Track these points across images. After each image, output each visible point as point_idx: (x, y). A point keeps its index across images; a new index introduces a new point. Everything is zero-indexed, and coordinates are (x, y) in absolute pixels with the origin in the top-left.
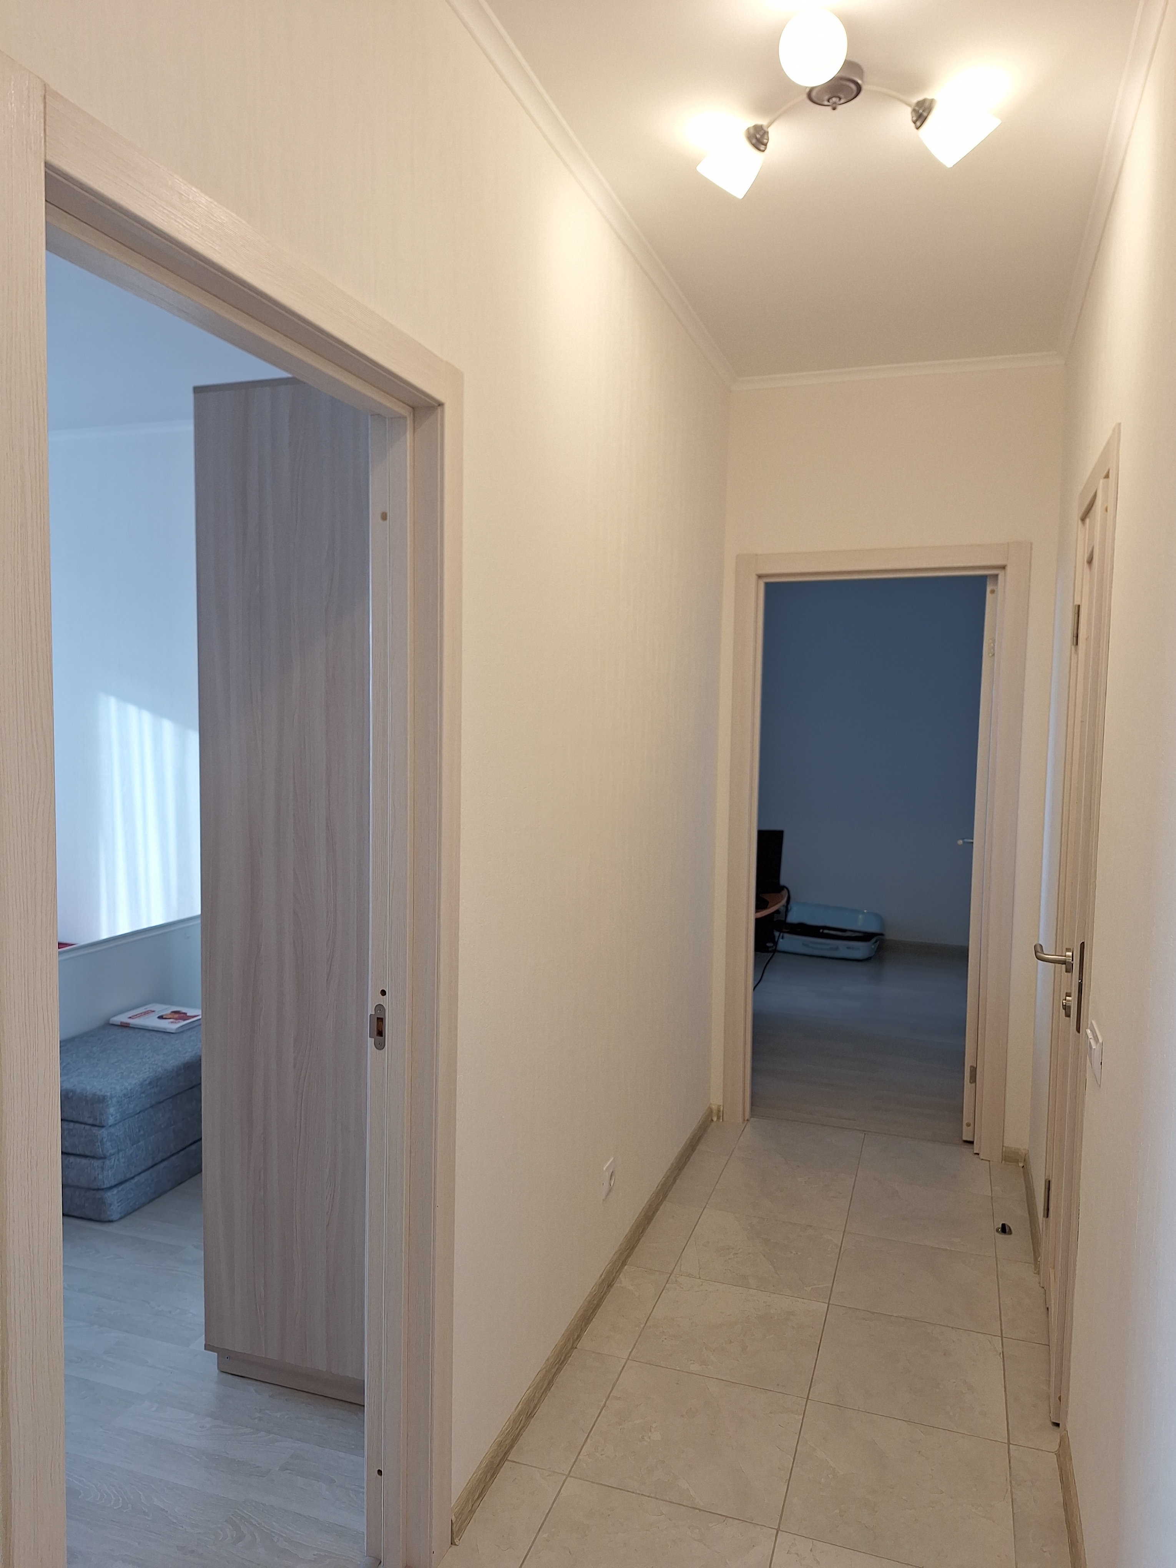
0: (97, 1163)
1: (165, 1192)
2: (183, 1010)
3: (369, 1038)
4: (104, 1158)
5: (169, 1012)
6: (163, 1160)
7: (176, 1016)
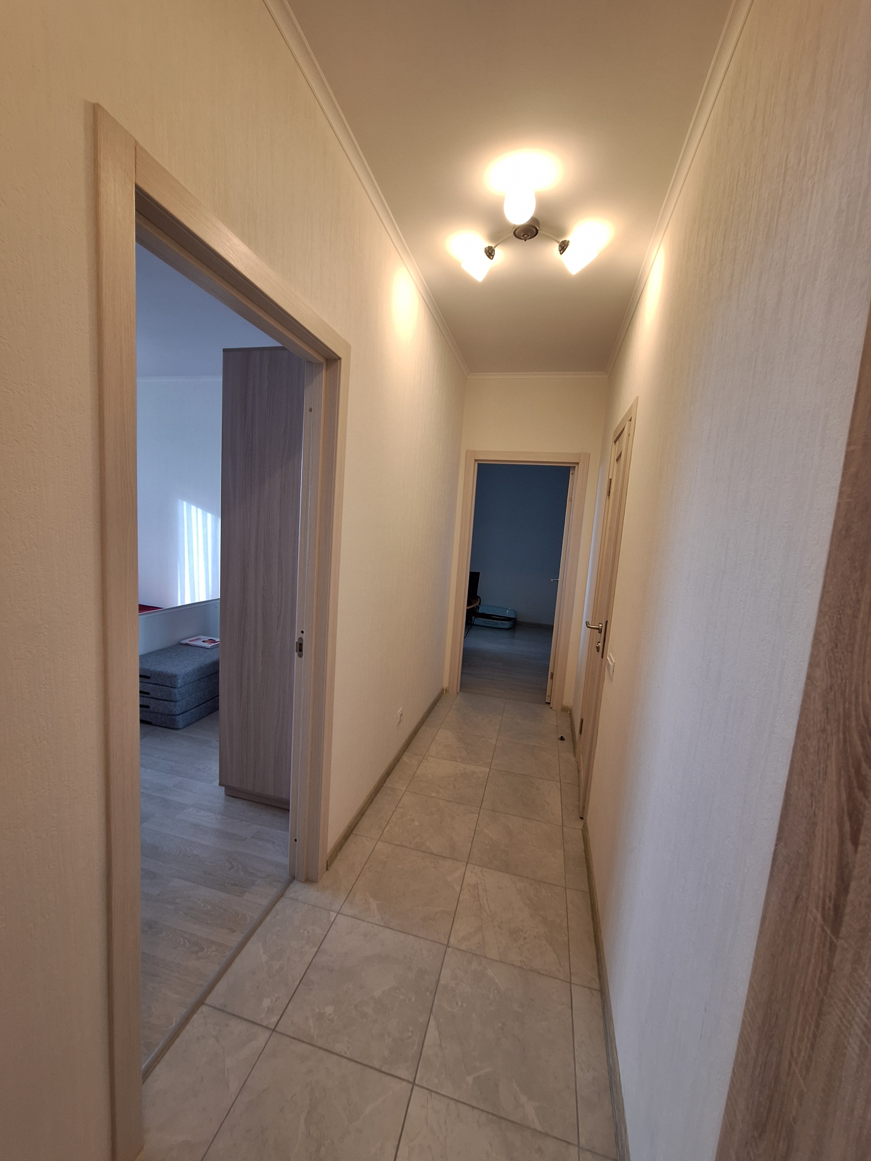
0: (172, 704)
1: (204, 717)
2: (214, 639)
3: (295, 653)
4: (176, 701)
5: (207, 639)
6: (203, 703)
7: (211, 641)
